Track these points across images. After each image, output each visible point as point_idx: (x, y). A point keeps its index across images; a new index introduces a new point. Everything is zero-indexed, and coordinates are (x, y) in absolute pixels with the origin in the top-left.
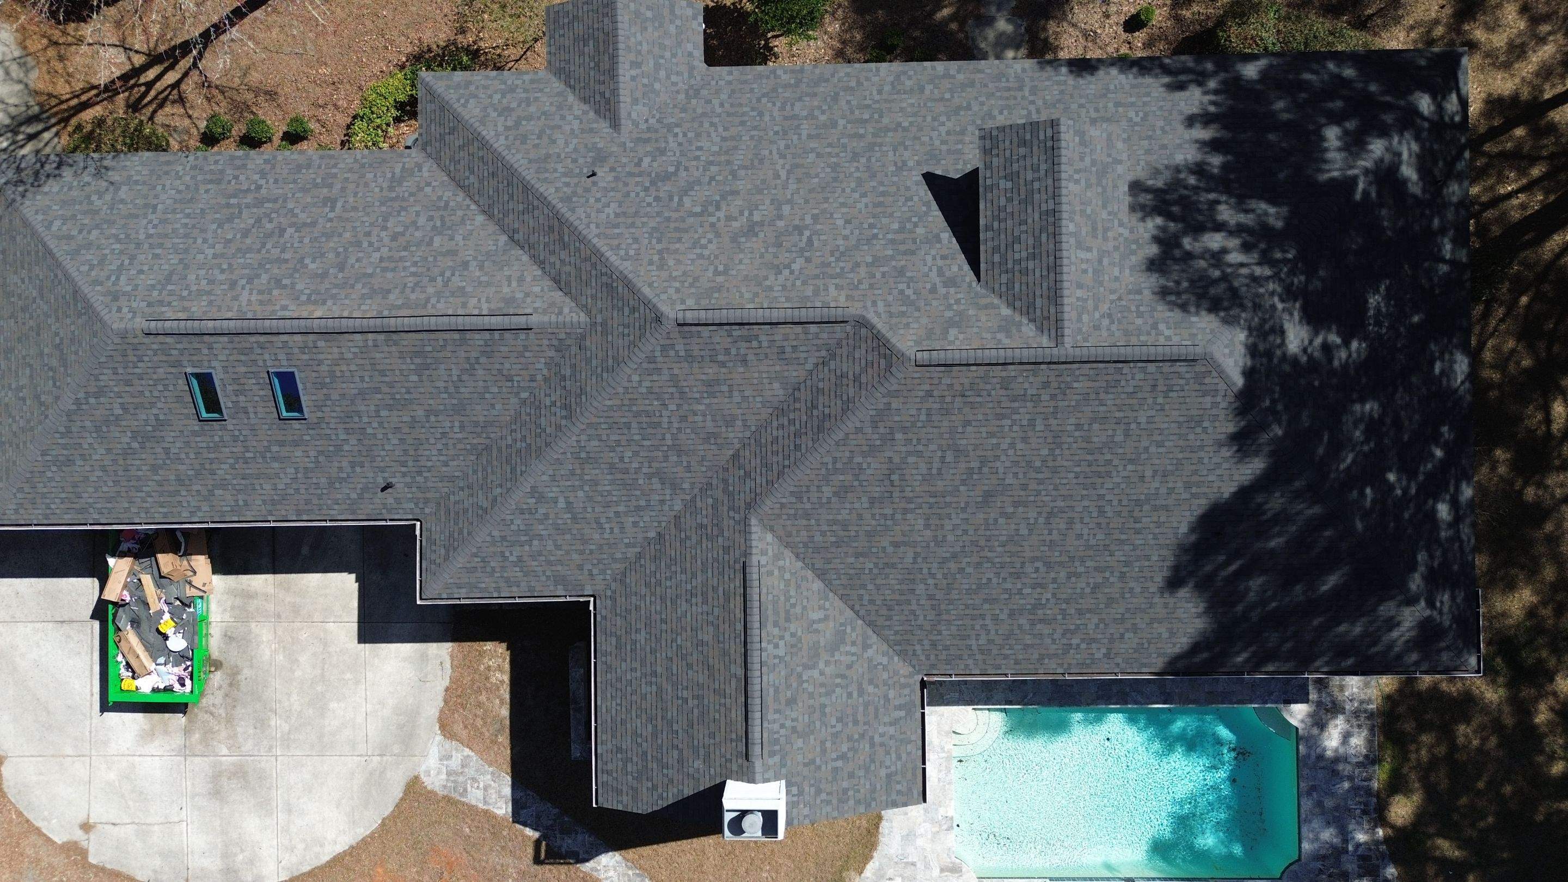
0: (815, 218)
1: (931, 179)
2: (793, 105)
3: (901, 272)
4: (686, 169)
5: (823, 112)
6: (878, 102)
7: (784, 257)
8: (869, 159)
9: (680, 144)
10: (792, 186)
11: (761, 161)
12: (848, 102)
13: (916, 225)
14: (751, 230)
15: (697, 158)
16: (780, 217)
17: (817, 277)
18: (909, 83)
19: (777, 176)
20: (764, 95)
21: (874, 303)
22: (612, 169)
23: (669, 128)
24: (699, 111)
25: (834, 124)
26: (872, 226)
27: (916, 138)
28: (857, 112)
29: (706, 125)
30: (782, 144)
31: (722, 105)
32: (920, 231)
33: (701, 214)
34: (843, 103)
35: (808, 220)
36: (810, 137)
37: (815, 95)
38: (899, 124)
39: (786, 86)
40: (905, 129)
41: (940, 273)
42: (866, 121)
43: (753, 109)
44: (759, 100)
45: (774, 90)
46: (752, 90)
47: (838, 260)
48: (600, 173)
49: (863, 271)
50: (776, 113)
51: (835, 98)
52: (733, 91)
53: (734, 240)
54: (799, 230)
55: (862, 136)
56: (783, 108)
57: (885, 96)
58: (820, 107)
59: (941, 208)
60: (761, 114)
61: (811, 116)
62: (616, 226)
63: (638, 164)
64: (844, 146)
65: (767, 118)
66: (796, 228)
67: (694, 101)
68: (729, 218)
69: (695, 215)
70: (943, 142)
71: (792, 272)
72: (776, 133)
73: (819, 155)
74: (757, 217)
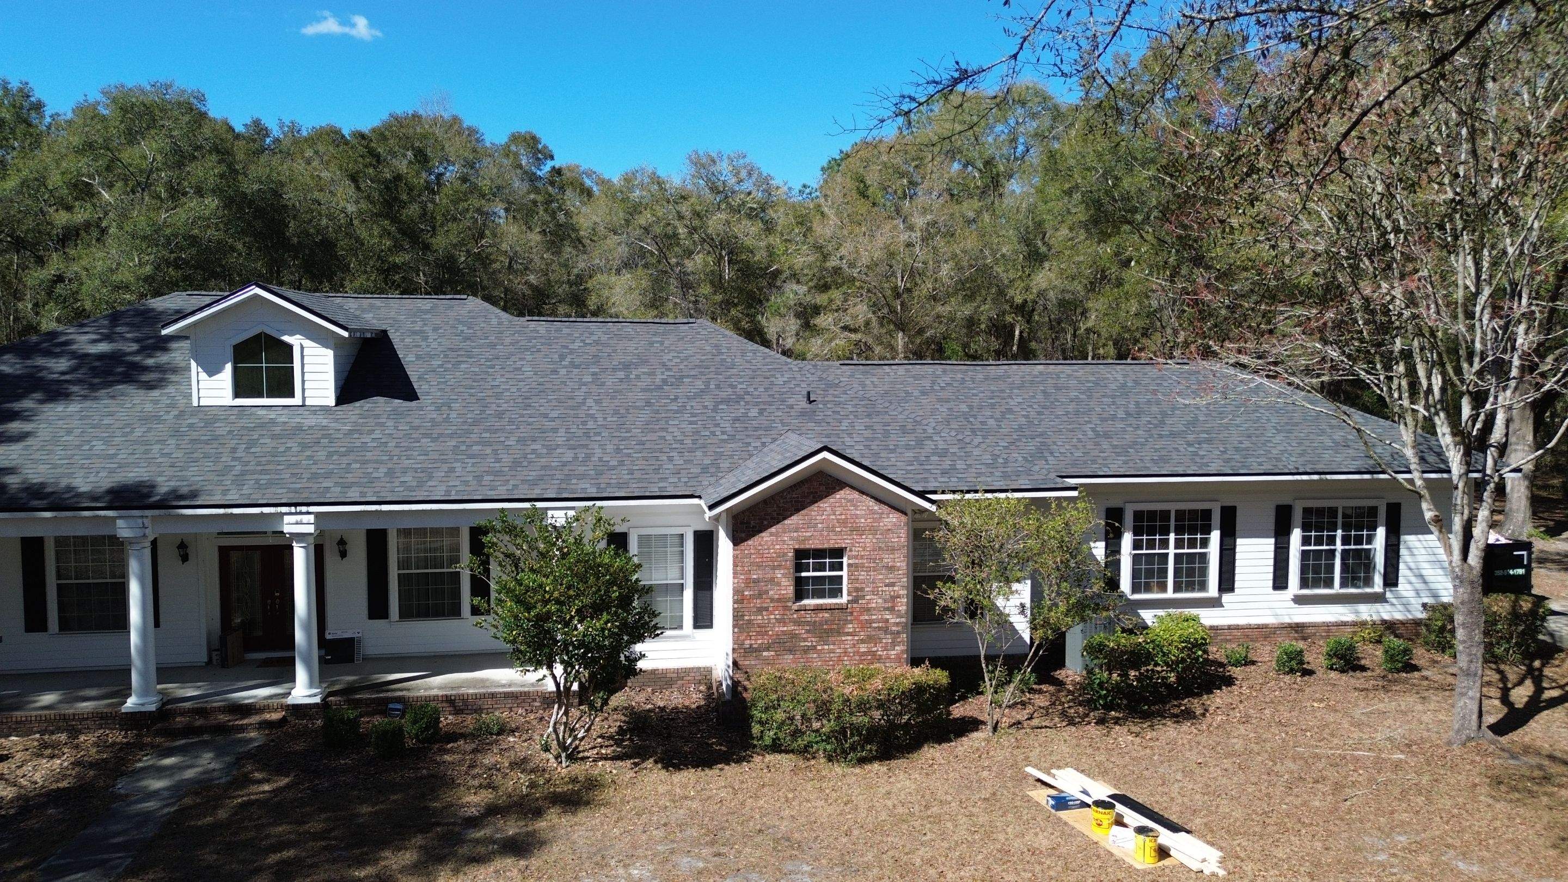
0: (555, 372)
1: (409, 394)
2: (576, 458)
3: (467, 339)
4: (706, 407)
5: (534, 451)
6: (457, 460)
7: (593, 350)
8: (483, 412)
9: (717, 425)
10: (580, 394)
11: (616, 412)
12: (498, 461)
13: (441, 366)
14: (626, 367)
15: (693, 415)
16: (594, 374)
17: (556, 338)
18: (408, 478)
19: (598, 402)
20: (614, 468)
21: (500, 323)
22: (791, 407)
23: (732, 438)
24: (699, 453)
25: (521, 441)
26: (493, 367)
27: (417, 428)
28: (489, 451)
29: (688, 441)
30: (591, 425)
31: (670, 459)
32: (436, 363)
33: (682, 377)
34: (506, 459)
35: (563, 372)
36: (555, 430)
37: (544, 468)
38: (434, 440)
39: (582, 477)
40: (425, 435)
41: (425, 339)
42: (477, 443)
43: (629, 455)
44: (621, 463)
45: (599, 474)
46: (631, 472)
47: (534, 347)
48: (804, 404)
49: (508, 341)
50: (598, 451)
51: (516, 464)
52: (656, 471)
53: (647, 361)
54: (573, 365)
55: (486, 431)
56: (588, 457)
57: (445, 467)
58: (539, 456)
59: (407, 377)
60: (618, 450)
61: (551, 449)
62: (770, 370)
63: (761, 412)
64: (511, 422)
65: (610, 448)
66: (577, 367)
67: (707, 461)
68: (652, 374)
69: (688, 376)
70: (382, 424)
71: (583, 341)
72: (599, 434)
73: (546, 416)
74: (621, 374)
